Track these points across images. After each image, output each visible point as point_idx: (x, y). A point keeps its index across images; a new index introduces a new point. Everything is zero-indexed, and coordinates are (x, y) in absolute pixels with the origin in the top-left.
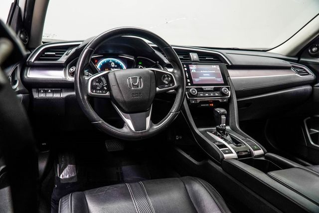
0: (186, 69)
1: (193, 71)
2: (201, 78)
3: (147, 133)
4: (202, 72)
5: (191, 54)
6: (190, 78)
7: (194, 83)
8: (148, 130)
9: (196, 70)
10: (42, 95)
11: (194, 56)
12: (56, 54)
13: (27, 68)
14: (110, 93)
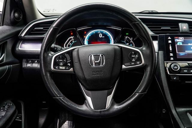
0: (170, 42)
1: (178, 44)
2: (187, 52)
3: (106, 113)
4: (189, 44)
5: (180, 24)
6: (174, 51)
7: (178, 57)
8: (108, 110)
9: (183, 43)
10: (29, 65)
11: (184, 27)
12: (44, 28)
13: (19, 41)
14: (74, 69)
